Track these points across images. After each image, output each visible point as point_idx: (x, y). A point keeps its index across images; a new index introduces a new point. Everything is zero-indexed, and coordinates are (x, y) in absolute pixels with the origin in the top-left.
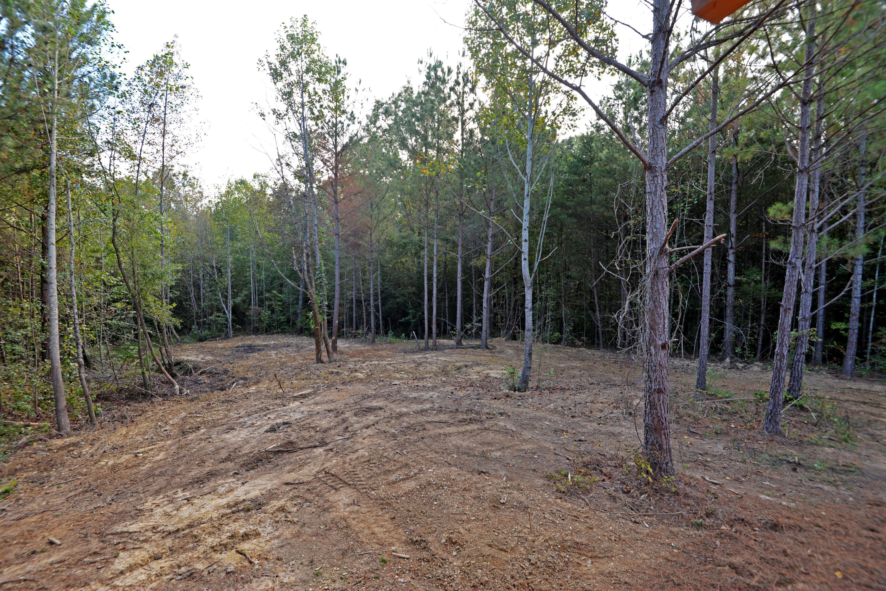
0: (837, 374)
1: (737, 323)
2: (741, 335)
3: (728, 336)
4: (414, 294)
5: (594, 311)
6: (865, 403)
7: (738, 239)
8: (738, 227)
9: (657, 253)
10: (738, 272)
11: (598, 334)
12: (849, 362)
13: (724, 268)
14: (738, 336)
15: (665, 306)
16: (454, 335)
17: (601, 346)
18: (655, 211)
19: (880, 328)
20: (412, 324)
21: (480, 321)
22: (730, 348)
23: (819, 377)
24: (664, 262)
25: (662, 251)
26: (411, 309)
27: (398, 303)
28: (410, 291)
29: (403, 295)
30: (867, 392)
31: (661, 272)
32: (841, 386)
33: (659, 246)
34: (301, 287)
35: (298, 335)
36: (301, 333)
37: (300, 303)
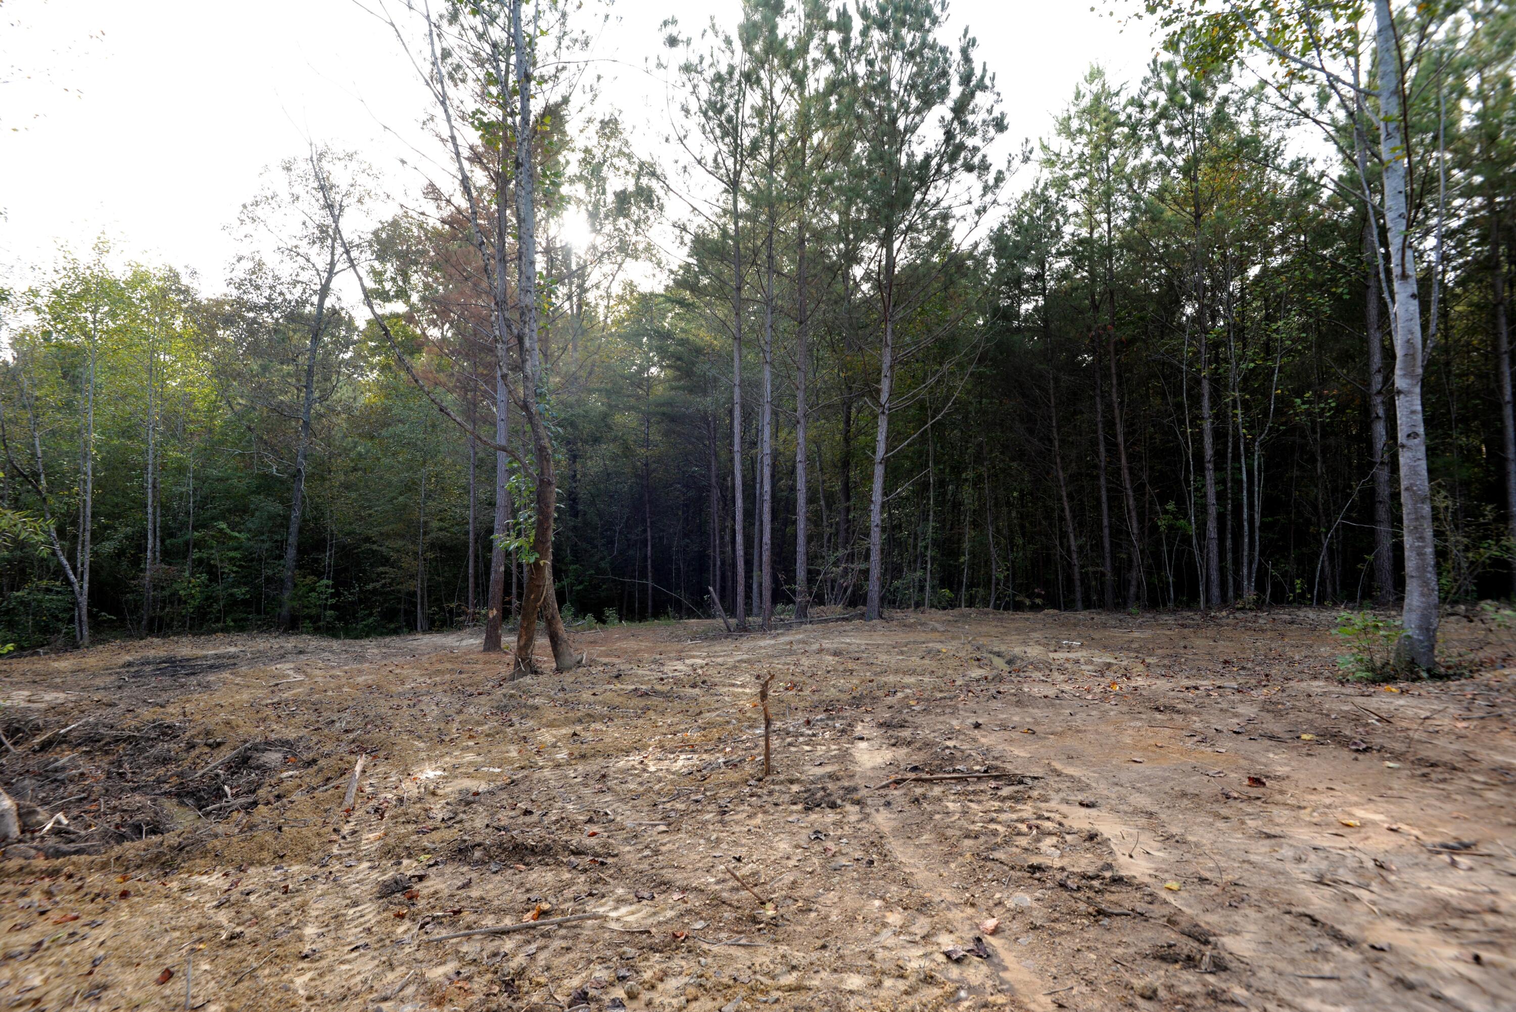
34: (296, 514)
35: (285, 631)
36: (292, 628)
37: (291, 553)
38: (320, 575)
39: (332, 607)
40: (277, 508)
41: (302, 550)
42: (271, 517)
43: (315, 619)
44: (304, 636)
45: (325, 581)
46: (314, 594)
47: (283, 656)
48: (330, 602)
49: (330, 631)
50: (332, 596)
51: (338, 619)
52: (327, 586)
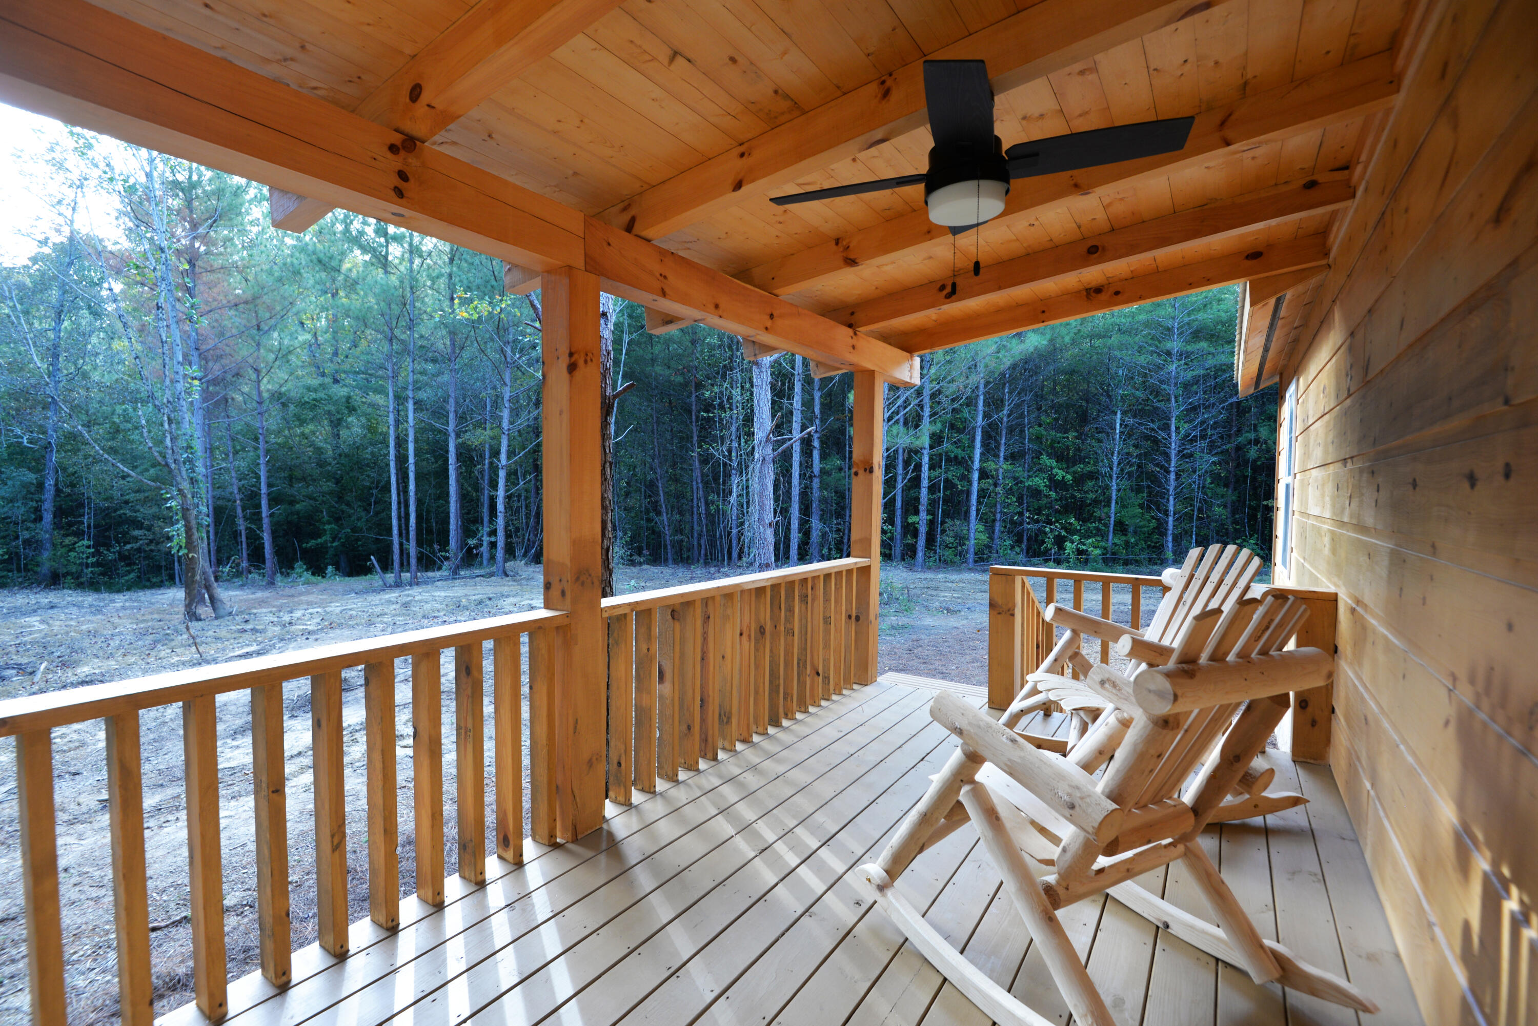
0: (911, 568)
1: (822, 519)
2: (826, 532)
3: (815, 535)
4: (331, 493)
5: (659, 513)
6: (928, 588)
7: (823, 421)
8: (823, 405)
9: (764, 441)
10: (823, 457)
11: (665, 546)
12: (920, 554)
13: (810, 455)
14: (824, 535)
15: (771, 488)
16: (447, 558)
17: (670, 561)
18: (761, 403)
19: (947, 520)
20: (331, 552)
21: (493, 533)
22: (817, 550)
23: (897, 572)
24: (769, 450)
25: (768, 439)
26: (329, 523)
27: (298, 513)
28: (325, 489)
29: (310, 497)
30: (931, 580)
31: (767, 458)
32: (914, 577)
33: (765, 434)
34: (50, 483)
35: (46, 587)
36: (54, 584)
37: (48, 517)
38: (79, 534)
39: (93, 565)
40: (31, 477)
41: (59, 512)
42: (25, 485)
43: (77, 576)
44: (66, 591)
45: (86, 542)
46: (72, 554)
47: (35, 611)
48: (90, 561)
49: (93, 586)
50: (93, 555)
51: (103, 574)
52: (89, 547)
